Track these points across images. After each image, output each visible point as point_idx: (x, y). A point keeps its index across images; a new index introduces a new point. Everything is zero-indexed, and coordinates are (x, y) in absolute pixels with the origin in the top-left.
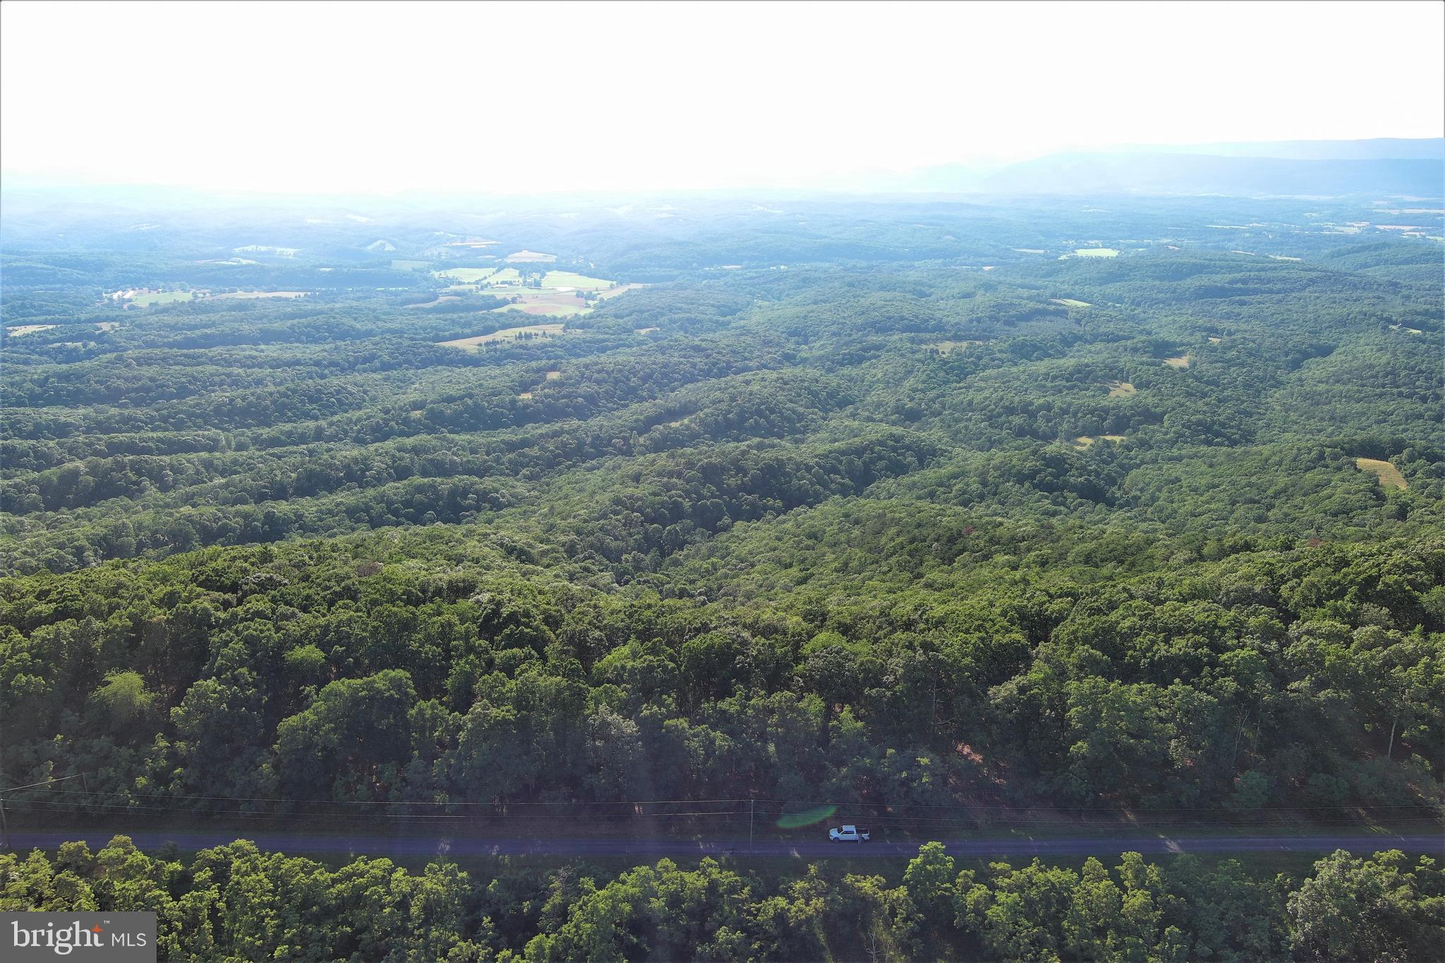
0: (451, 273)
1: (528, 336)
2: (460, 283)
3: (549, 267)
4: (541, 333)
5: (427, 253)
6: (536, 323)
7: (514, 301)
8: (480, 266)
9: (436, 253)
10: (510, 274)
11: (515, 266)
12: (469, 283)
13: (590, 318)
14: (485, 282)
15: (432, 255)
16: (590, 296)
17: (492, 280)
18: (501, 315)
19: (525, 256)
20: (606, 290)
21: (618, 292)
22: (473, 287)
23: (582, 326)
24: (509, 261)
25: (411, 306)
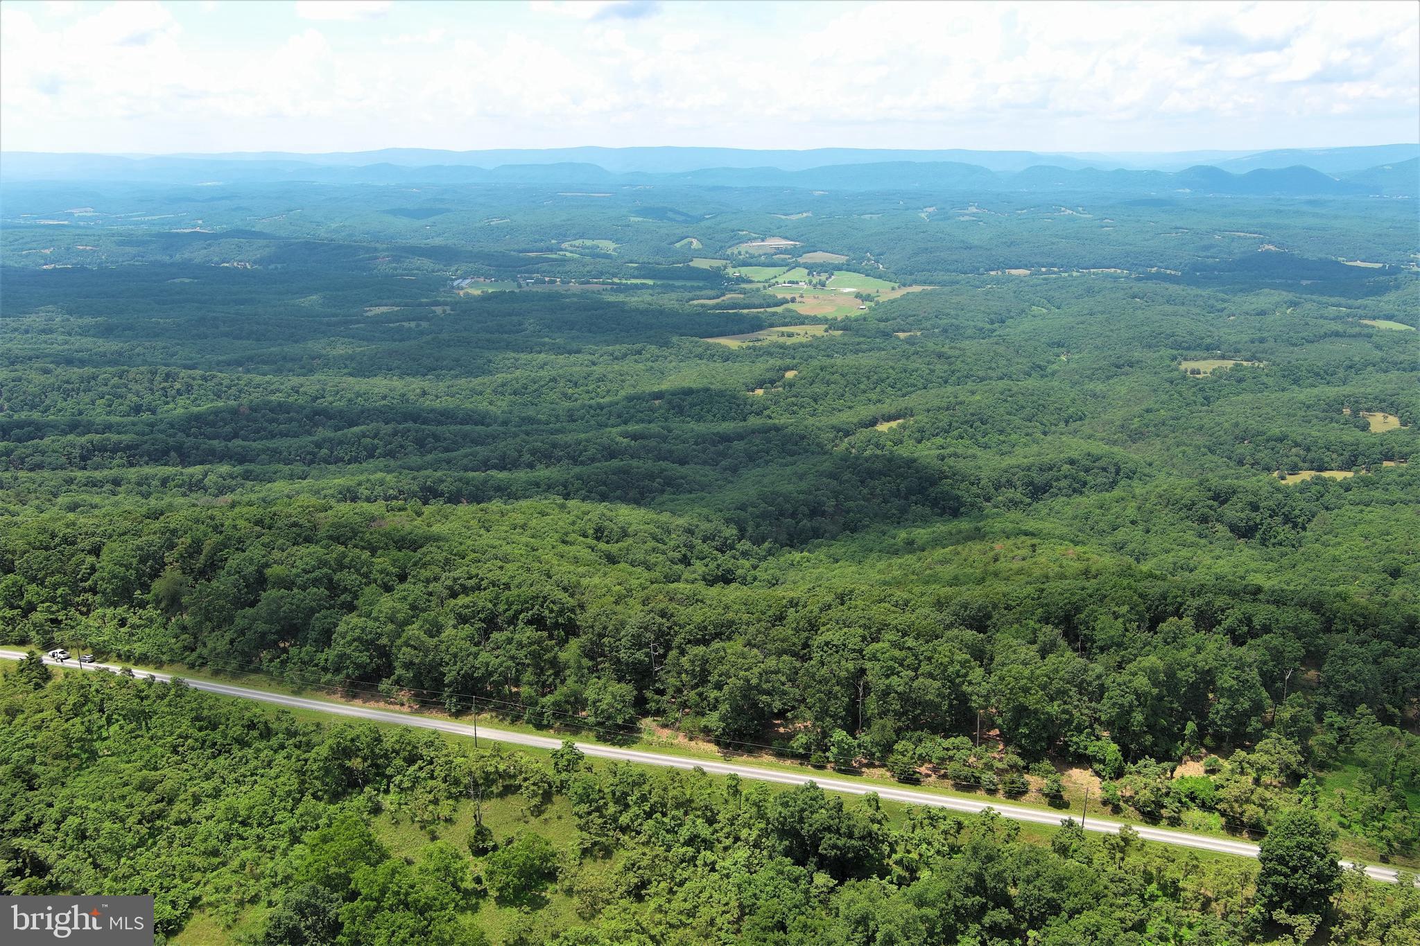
0: (744, 271)
1: (790, 335)
2: (751, 282)
3: (839, 268)
4: (802, 333)
5: (729, 252)
6: (803, 323)
7: (793, 300)
8: (774, 265)
9: (736, 252)
10: (799, 274)
11: (806, 266)
12: (759, 282)
13: (856, 320)
14: (773, 281)
15: (733, 254)
16: (868, 298)
17: (780, 280)
18: (774, 314)
19: (819, 257)
20: (887, 292)
21: (898, 294)
22: (760, 286)
23: (845, 329)
24: (800, 260)
25: (695, 302)
